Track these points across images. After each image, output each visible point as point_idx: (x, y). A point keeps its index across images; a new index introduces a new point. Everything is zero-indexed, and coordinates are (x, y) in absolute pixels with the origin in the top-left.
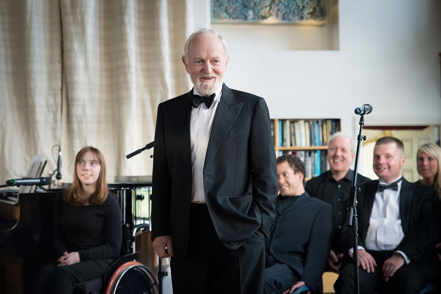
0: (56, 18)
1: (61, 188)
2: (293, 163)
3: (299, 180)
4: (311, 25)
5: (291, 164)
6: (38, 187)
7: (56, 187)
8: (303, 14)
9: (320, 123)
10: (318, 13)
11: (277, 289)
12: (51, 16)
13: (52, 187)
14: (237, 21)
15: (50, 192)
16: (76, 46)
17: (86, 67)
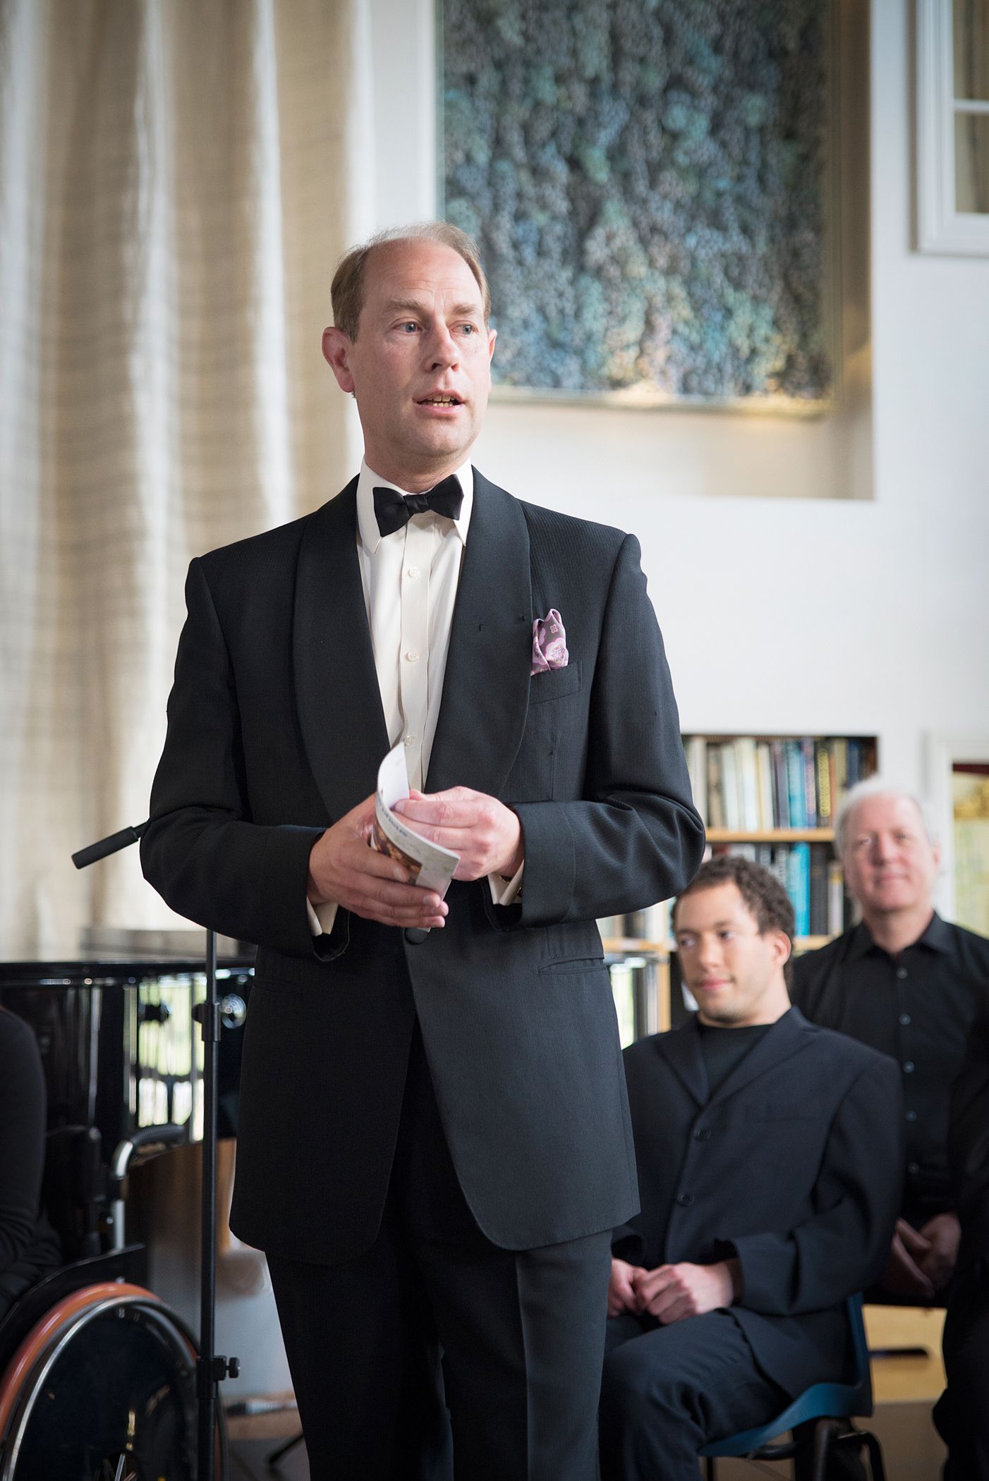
2: (754, 891)
3: (775, 958)
4: (779, 415)
5: (749, 892)
8: (749, 374)
9: (809, 749)
10: (801, 375)
11: (692, 1423)
14: (524, 392)
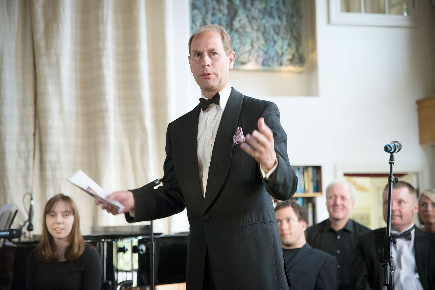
0: (30, 60)
1: (32, 240)
2: (297, 209)
3: (302, 229)
4: (290, 72)
5: (295, 210)
6: (7, 240)
7: (27, 240)
8: (281, 60)
9: (301, 170)
10: (296, 60)
12: (24, 57)
13: (23, 239)
15: (21, 246)
16: (50, 88)
17: (61, 111)
